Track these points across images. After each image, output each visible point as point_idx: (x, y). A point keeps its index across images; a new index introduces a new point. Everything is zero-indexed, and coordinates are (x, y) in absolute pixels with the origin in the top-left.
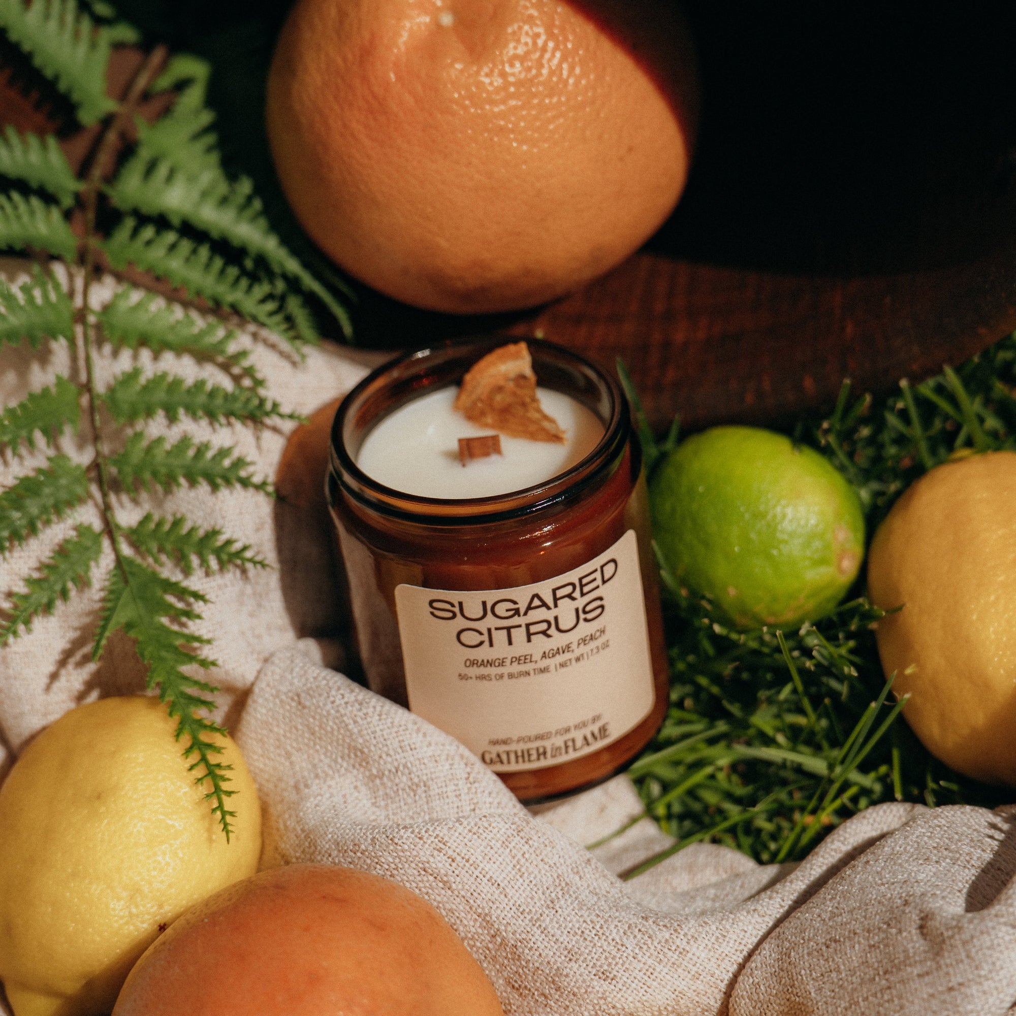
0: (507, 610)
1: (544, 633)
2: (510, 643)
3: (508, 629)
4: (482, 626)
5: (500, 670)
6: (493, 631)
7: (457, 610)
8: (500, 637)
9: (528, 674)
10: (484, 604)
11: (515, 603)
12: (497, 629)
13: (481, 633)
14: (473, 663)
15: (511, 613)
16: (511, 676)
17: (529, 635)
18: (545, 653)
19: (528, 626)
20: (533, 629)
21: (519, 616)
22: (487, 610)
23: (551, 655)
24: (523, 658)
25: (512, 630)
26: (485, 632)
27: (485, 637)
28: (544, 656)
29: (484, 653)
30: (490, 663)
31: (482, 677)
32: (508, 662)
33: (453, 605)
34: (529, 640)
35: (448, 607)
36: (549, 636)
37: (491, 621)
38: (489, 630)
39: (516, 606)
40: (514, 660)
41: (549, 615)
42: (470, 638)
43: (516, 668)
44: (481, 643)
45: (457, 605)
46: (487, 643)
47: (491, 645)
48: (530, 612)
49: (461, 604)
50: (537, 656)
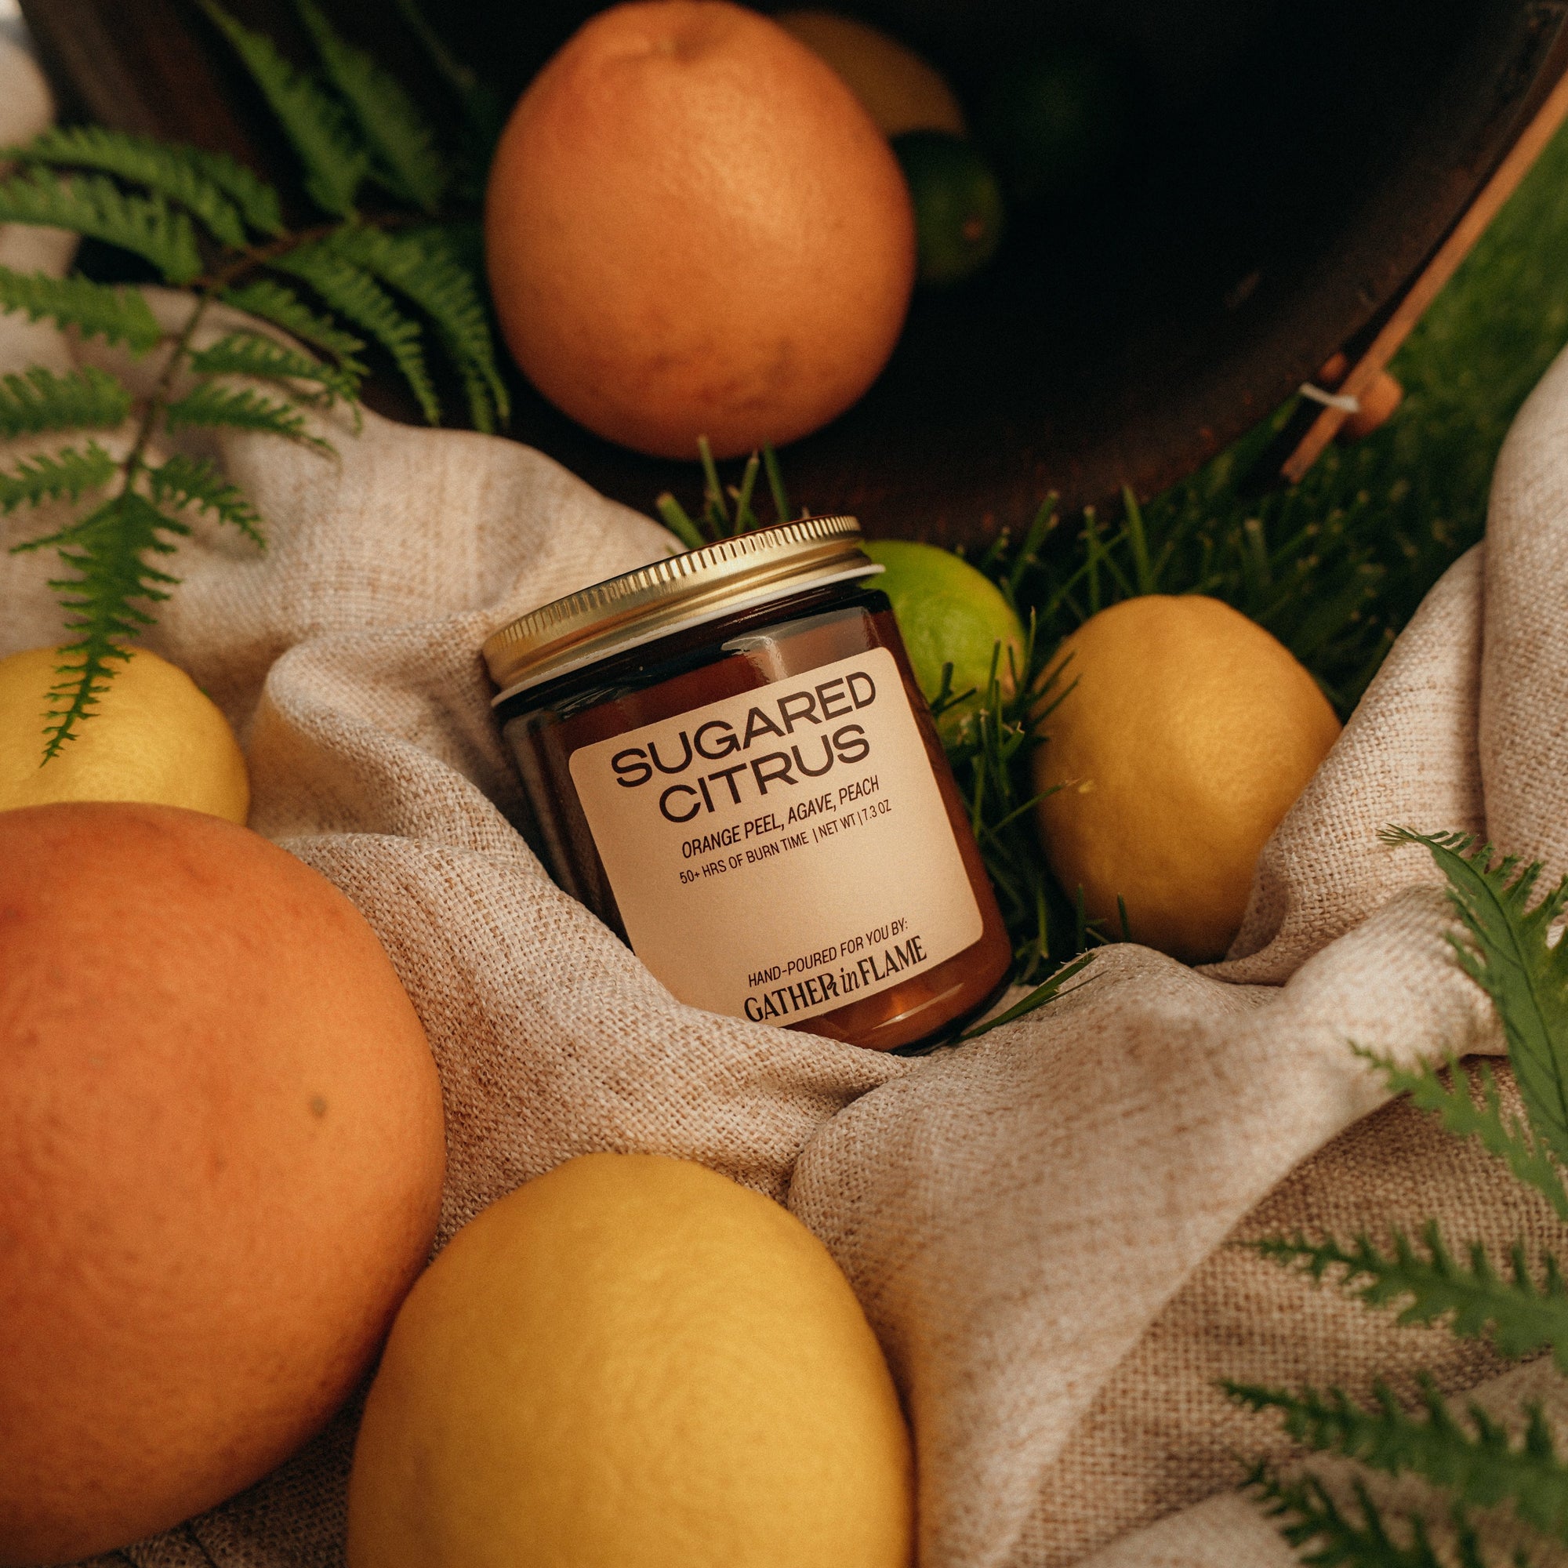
0: (719, 742)
1: (782, 775)
2: (737, 800)
3: (728, 774)
4: (688, 777)
5: (734, 849)
6: (707, 780)
7: (649, 760)
8: (719, 789)
9: (774, 849)
10: (683, 736)
11: (727, 727)
12: (712, 777)
13: (692, 792)
14: (694, 847)
15: (726, 745)
16: (752, 857)
17: (761, 780)
18: (791, 809)
19: (755, 764)
20: (766, 769)
21: (739, 749)
22: (691, 746)
23: (802, 815)
24: (761, 822)
25: (735, 776)
26: (697, 787)
27: (699, 797)
28: (792, 816)
29: (704, 825)
30: (715, 841)
31: (711, 869)
32: (741, 831)
33: (642, 754)
34: (763, 791)
35: (635, 759)
36: (792, 781)
37: (701, 767)
38: (701, 781)
39: (729, 733)
40: (749, 827)
41: (784, 744)
42: (679, 804)
43: (755, 842)
44: (697, 807)
45: (647, 751)
46: (704, 807)
47: (711, 809)
48: (753, 740)
49: (651, 746)
50: (782, 818)
